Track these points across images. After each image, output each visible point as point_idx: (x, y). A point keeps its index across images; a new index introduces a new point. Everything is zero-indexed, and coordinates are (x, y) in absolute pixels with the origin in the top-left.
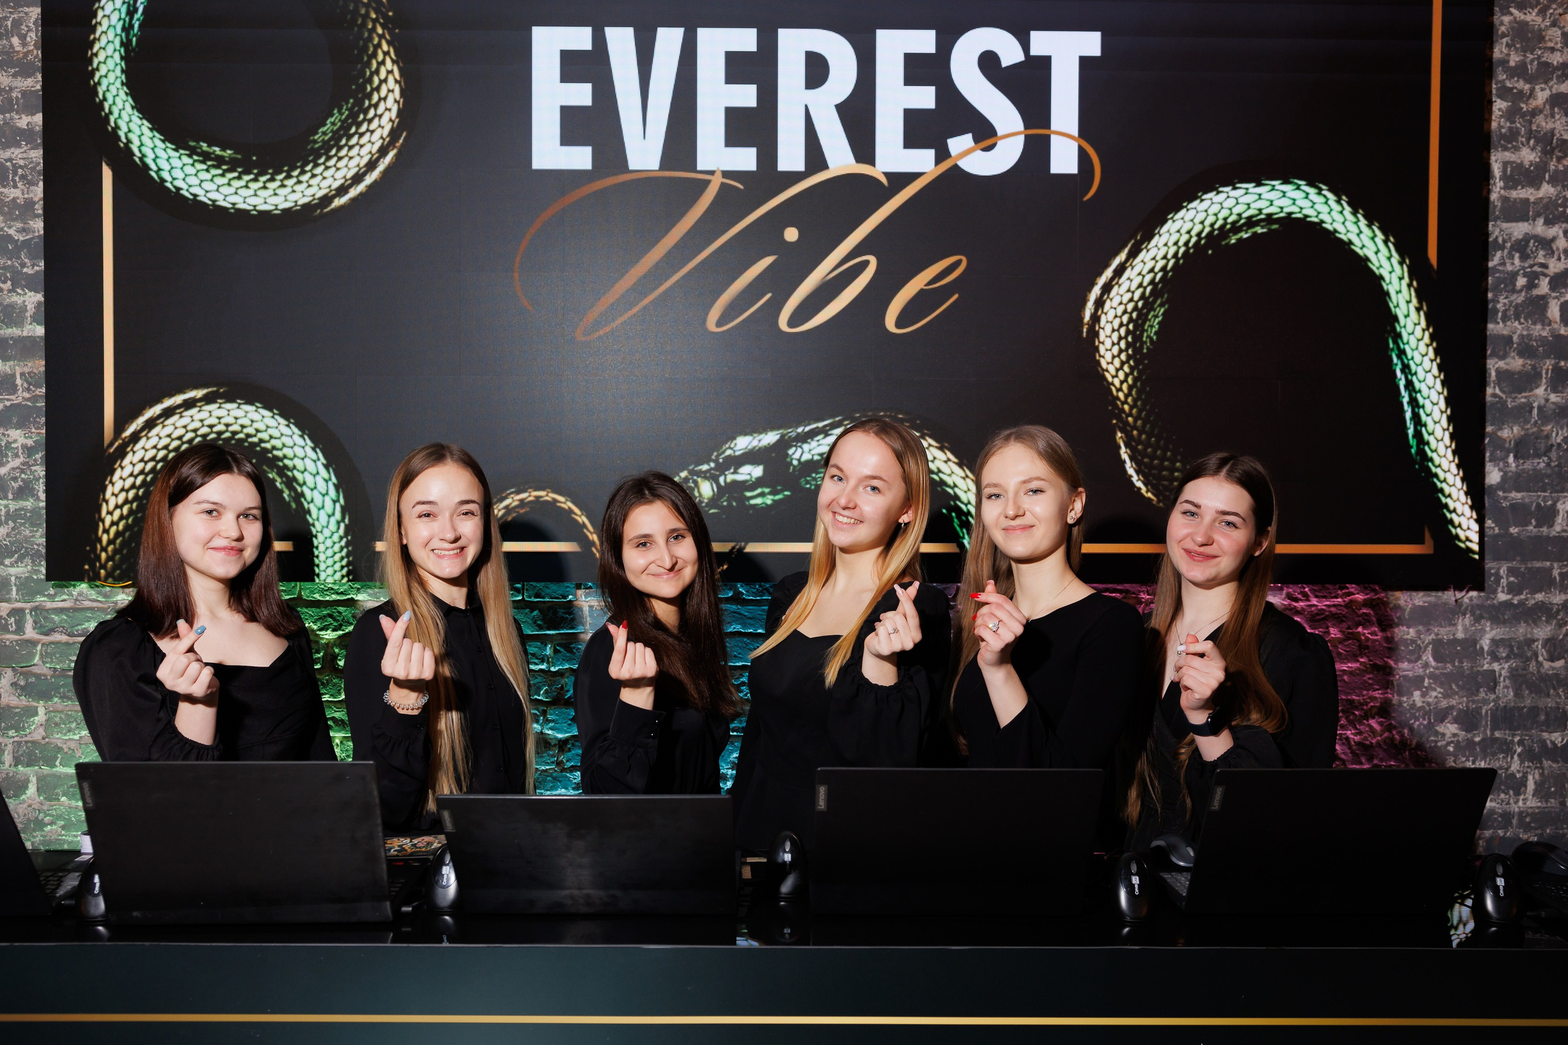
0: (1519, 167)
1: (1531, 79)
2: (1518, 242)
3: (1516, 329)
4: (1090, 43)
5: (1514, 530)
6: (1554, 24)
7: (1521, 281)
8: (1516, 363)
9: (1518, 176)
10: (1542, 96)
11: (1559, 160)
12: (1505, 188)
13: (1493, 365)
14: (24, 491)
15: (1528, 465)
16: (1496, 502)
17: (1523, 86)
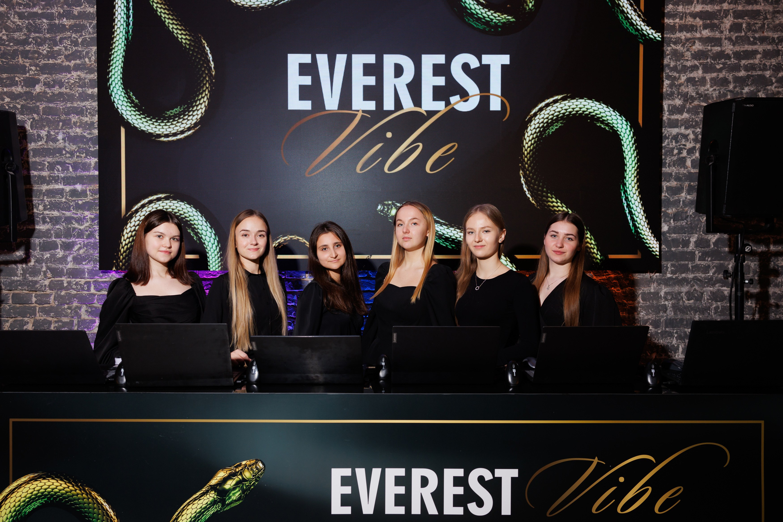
0: (674, 107)
1: (679, 72)
2: (674, 136)
3: (674, 170)
4: (505, 59)
5: (673, 249)
6: (688, 50)
7: (676, 151)
8: (674, 183)
9: (674, 110)
10: (683, 78)
11: (690, 103)
12: (669, 115)
13: (665, 184)
14: (91, 236)
15: (679, 224)
16: (666, 238)
17: (676, 74)
